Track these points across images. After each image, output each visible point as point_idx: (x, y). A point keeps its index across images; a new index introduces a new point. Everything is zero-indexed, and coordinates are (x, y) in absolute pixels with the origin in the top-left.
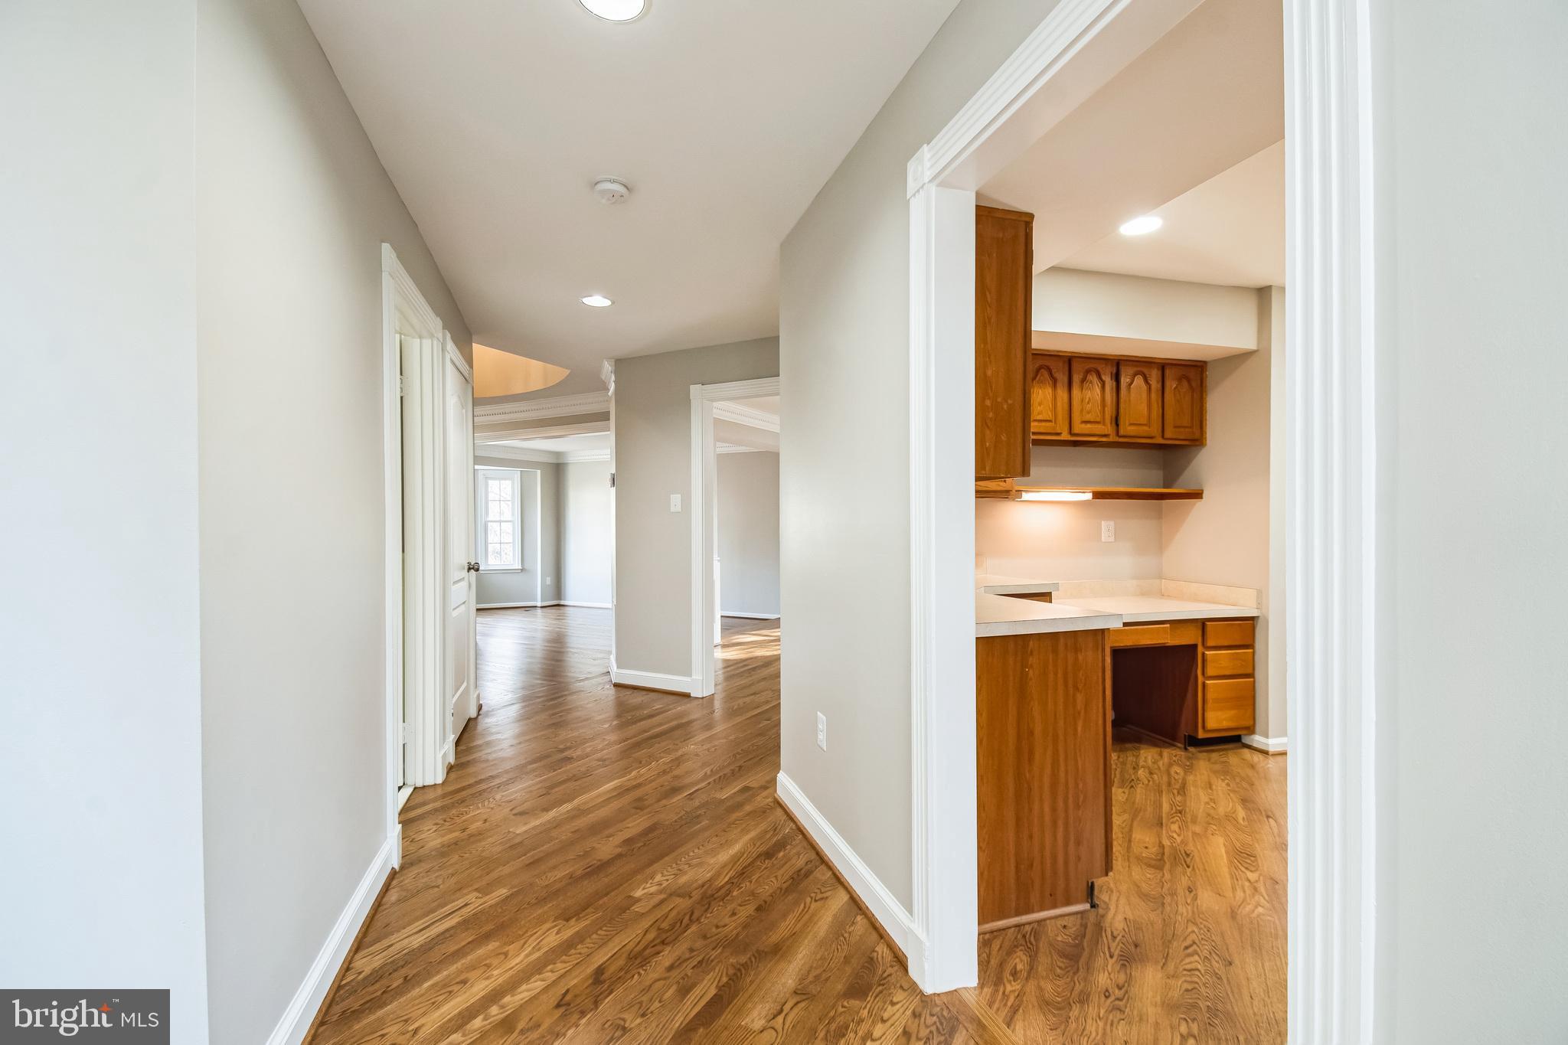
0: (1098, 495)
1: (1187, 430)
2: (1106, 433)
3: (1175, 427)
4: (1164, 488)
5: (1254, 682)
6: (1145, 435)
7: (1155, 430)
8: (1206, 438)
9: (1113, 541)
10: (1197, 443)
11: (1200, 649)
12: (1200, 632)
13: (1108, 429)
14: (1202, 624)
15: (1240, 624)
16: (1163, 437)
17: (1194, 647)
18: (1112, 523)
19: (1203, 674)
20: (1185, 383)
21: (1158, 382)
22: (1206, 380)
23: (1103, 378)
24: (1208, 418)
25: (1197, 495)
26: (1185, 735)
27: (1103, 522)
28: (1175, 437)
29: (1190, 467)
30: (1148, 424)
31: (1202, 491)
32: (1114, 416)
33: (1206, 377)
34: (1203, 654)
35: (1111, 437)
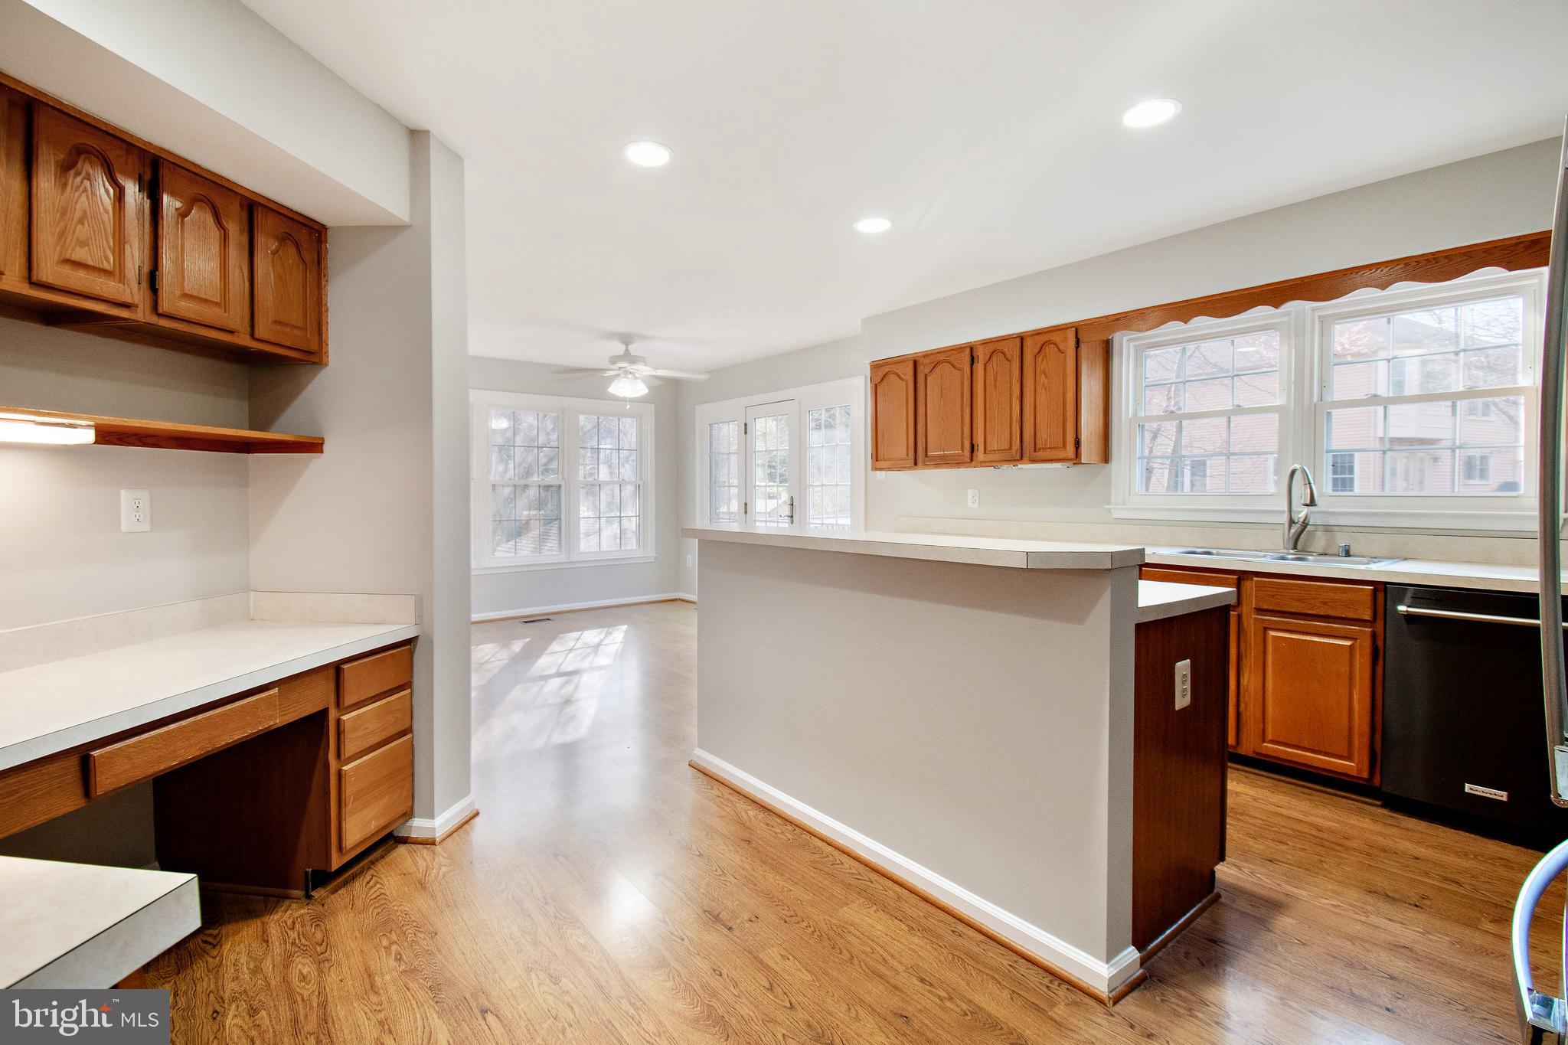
0: (107, 436)
1: (296, 332)
2: (129, 300)
3: (276, 322)
4: (251, 428)
5: (413, 737)
6: (218, 324)
7: (235, 317)
8: (327, 352)
9: (149, 530)
10: (313, 359)
11: (333, 714)
12: (332, 685)
13: (133, 291)
14: (336, 669)
15: (393, 654)
16: (252, 335)
17: (323, 714)
18: (144, 495)
19: (338, 756)
20: (292, 250)
21: (241, 231)
22: (326, 258)
23: (121, 180)
24: (330, 320)
25: (313, 446)
26: (306, 873)
27: (123, 493)
28: (272, 339)
29: (301, 398)
30: (224, 303)
31: (323, 439)
32: (146, 269)
33: (327, 252)
34: (338, 721)
35: (140, 310)
